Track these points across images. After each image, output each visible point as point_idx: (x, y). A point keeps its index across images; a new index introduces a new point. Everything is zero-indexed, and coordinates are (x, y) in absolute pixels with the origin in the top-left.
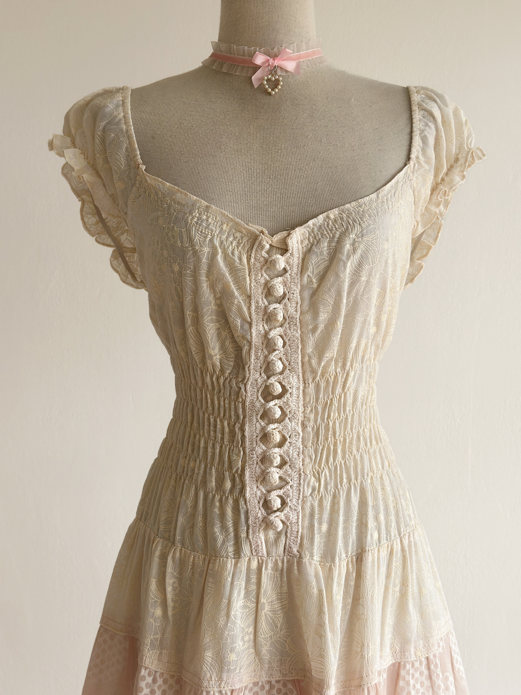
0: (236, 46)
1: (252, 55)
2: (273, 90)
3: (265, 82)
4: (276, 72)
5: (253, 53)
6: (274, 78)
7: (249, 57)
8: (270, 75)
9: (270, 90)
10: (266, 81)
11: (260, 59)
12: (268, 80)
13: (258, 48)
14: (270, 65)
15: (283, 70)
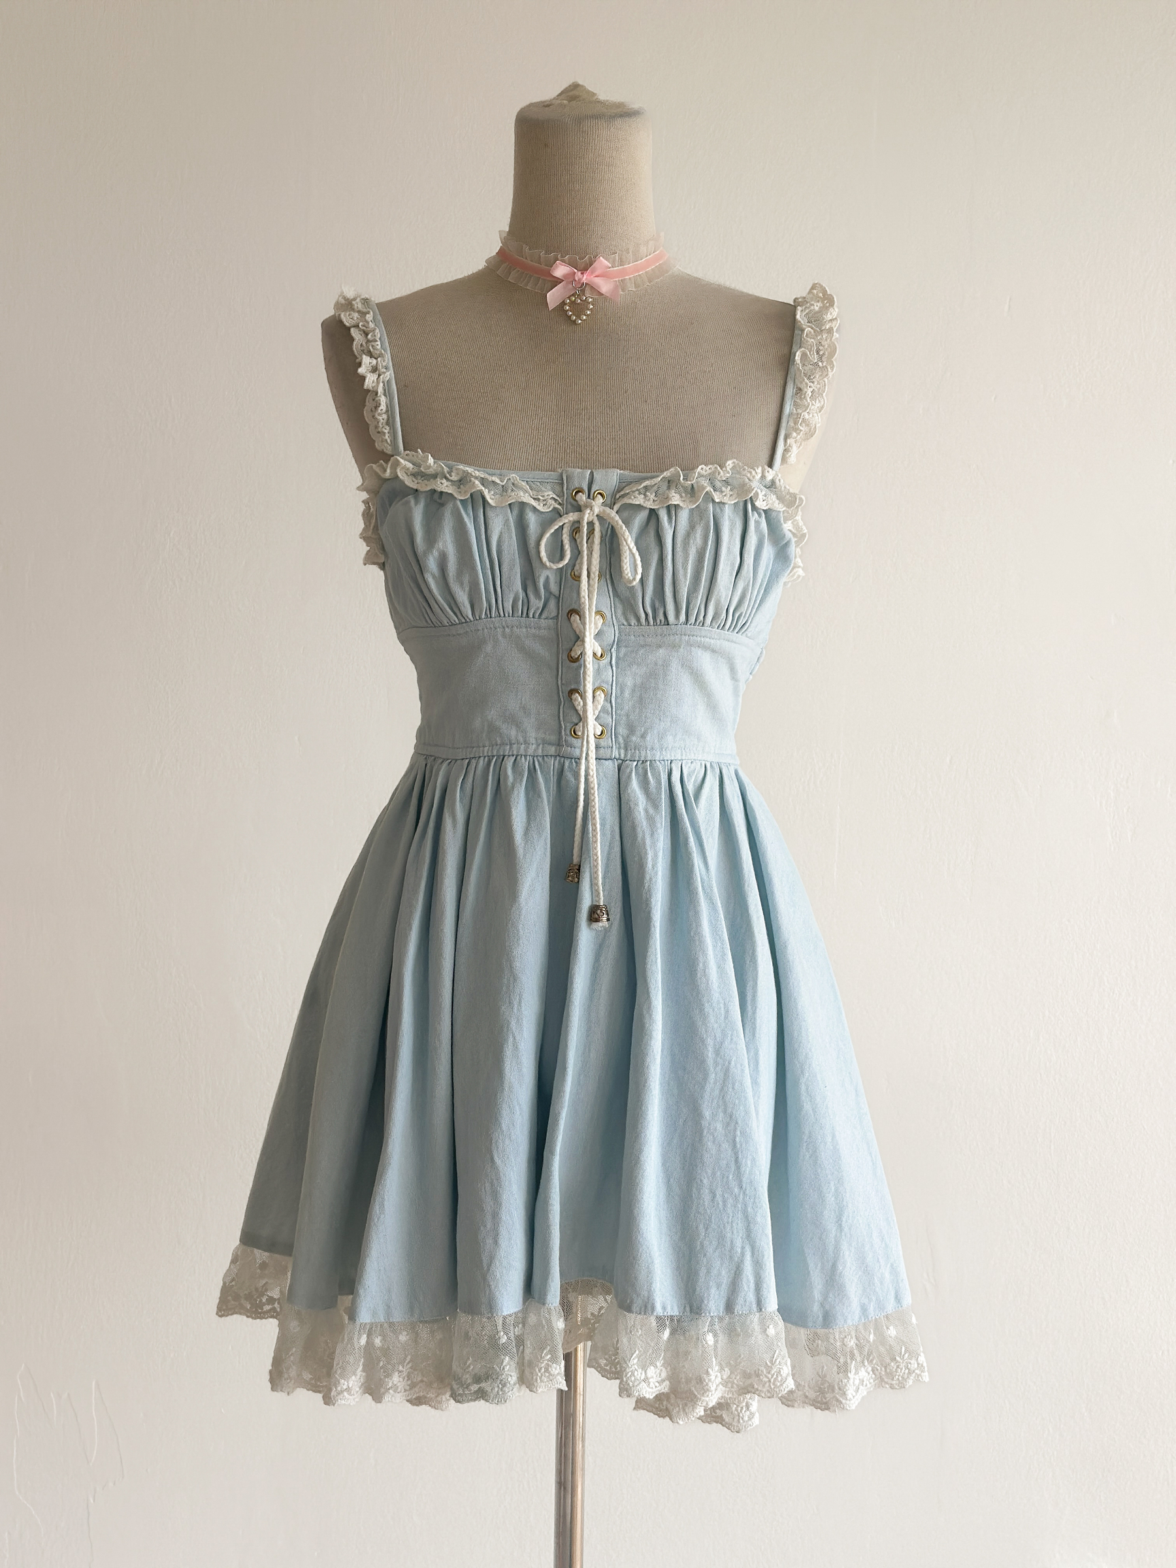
0: (530, 249)
1: (551, 264)
2: (578, 317)
3: (567, 307)
4: (583, 291)
5: (553, 261)
6: (580, 301)
7: (548, 265)
8: (573, 295)
9: (574, 318)
10: (569, 304)
11: (560, 271)
12: (573, 303)
13: (561, 254)
14: (575, 281)
15: (594, 289)
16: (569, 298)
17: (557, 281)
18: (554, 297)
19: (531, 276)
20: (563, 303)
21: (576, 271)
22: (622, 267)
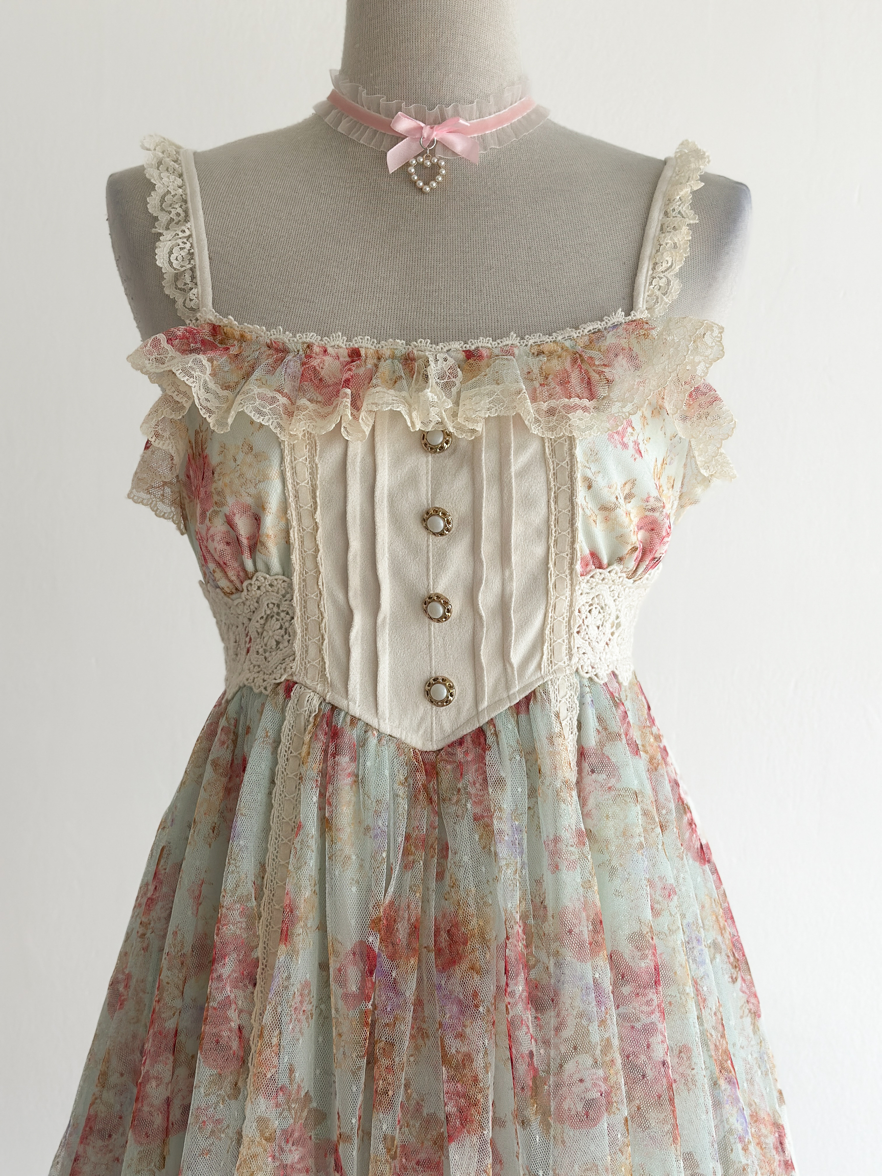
0: (367, 94)
1: (392, 115)
2: (426, 183)
3: (413, 170)
4: (433, 153)
5: (394, 112)
6: (429, 163)
7: (388, 116)
8: (421, 154)
9: (421, 184)
10: (415, 167)
11: (404, 124)
12: (420, 166)
13: (405, 103)
14: (424, 138)
15: (446, 148)
16: (416, 157)
17: (398, 138)
18: (394, 157)
19: (367, 128)
20: (408, 164)
21: (423, 125)
22: (481, 119)
